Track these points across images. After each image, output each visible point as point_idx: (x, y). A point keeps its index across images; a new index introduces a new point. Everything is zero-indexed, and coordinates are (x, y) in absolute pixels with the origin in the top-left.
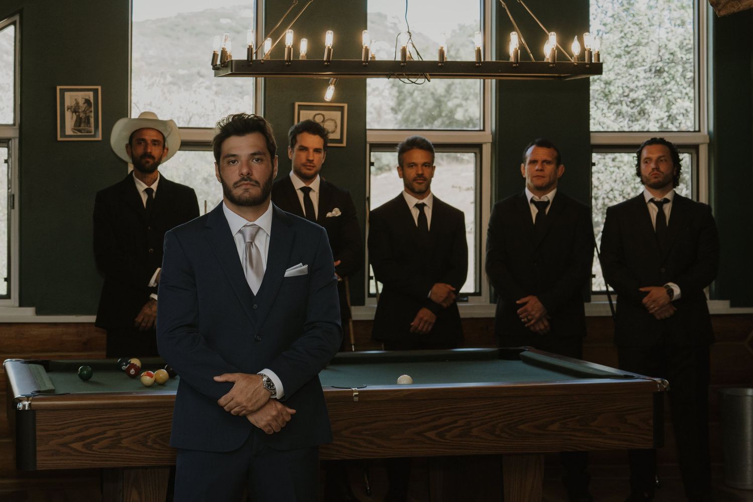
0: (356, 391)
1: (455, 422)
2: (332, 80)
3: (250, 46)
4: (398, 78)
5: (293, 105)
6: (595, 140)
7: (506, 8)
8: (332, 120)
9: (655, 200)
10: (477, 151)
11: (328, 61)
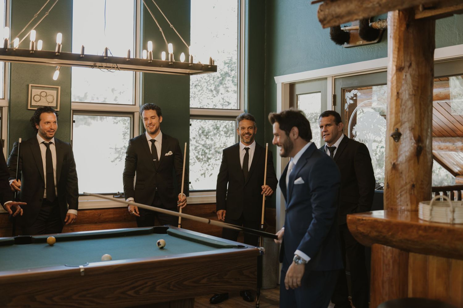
0: (82, 268)
1: (146, 283)
2: (58, 67)
3: (6, 39)
4: (99, 68)
5: (28, 86)
6: (192, 112)
7: (162, 32)
8: (52, 95)
9: (45, 142)
10: (132, 116)
11: (58, 52)
